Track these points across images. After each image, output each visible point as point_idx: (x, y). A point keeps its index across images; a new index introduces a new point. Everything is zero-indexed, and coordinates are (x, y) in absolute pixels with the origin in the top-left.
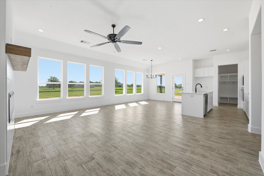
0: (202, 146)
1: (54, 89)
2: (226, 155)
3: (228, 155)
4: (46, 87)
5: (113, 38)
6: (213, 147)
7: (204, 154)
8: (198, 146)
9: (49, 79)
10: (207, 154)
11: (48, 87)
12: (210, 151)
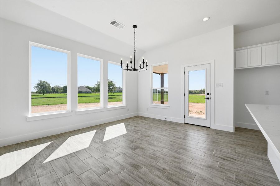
1: (44, 95)
4: (36, 92)
9: (38, 84)
11: (39, 92)
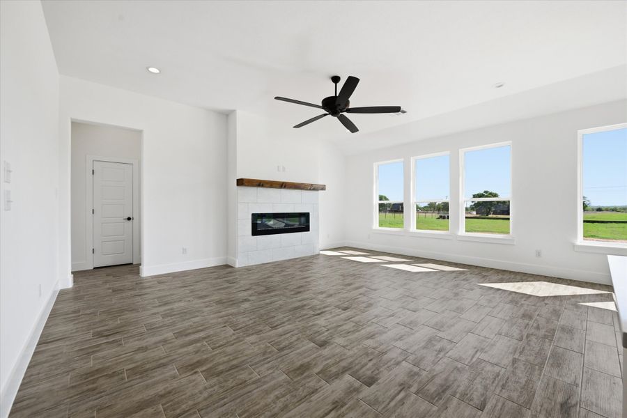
0: (164, 365)
2: (102, 381)
3: (95, 385)
5: (334, 106)
6: (138, 381)
7: (145, 353)
8: (170, 358)
10: (139, 356)
12: (137, 367)
